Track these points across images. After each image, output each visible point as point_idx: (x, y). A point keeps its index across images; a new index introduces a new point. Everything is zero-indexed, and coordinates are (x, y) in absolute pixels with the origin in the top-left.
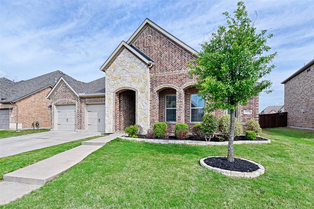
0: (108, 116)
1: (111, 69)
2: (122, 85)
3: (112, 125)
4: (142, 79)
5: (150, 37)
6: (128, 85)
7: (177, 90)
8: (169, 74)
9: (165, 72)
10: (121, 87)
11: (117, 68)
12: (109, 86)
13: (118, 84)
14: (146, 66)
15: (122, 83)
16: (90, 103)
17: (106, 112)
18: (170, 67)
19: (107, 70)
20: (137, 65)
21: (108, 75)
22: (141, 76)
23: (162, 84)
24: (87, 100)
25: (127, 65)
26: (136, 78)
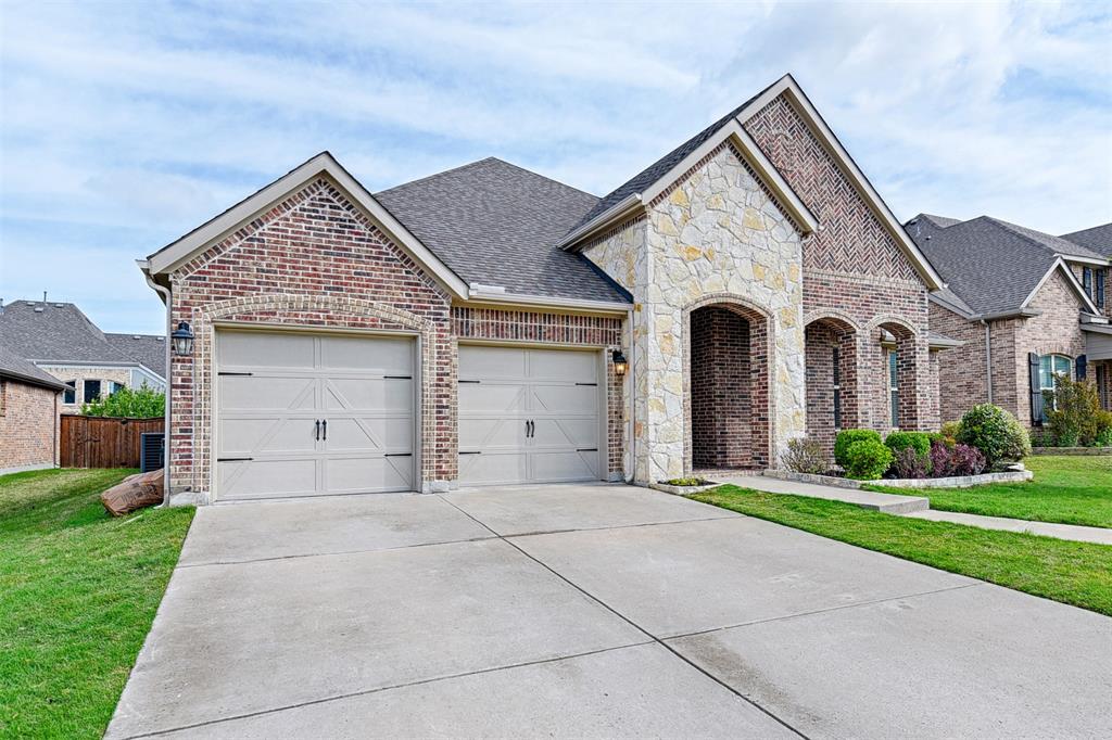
0: (662, 409)
1: (675, 209)
2: (717, 285)
3: (681, 445)
4: (786, 277)
5: (786, 138)
6: (739, 288)
7: (858, 331)
8: (839, 279)
9: (829, 271)
10: (715, 291)
11: (699, 212)
12: (663, 276)
13: (703, 279)
14: (795, 237)
15: (716, 278)
16: (500, 341)
17: (651, 390)
18: (840, 256)
19: (656, 208)
20: (770, 226)
21: (660, 229)
22: (783, 268)
23: (821, 305)
24: (476, 320)
25: (734, 214)
26: (767, 270)
